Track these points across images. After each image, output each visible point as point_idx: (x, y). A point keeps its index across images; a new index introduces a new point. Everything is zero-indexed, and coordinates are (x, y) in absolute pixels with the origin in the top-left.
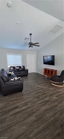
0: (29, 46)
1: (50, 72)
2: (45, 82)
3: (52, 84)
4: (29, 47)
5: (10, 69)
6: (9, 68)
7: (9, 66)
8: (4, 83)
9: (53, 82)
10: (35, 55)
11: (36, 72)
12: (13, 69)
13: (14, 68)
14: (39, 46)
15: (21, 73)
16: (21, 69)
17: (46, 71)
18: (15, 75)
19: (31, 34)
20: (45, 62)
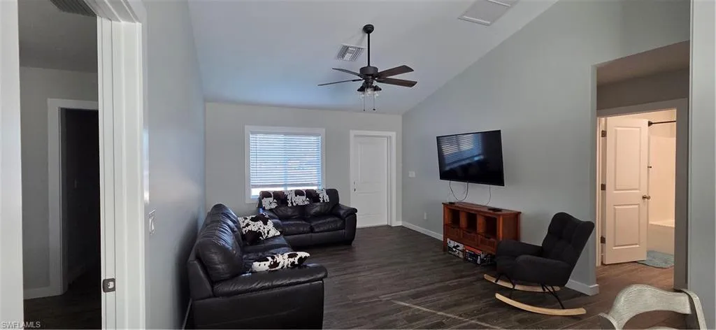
0: (360, 84)
1: (480, 221)
2: (455, 282)
3: (498, 296)
4: (362, 89)
5: (260, 205)
6: (257, 201)
7: (256, 192)
8: (209, 287)
9: (500, 283)
10: (393, 134)
11: (400, 223)
12: (274, 206)
13: (281, 198)
14: (411, 84)
15: (318, 226)
16: (317, 208)
17: (457, 216)
18: (282, 240)
19: (368, 29)
20: (447, 168)
